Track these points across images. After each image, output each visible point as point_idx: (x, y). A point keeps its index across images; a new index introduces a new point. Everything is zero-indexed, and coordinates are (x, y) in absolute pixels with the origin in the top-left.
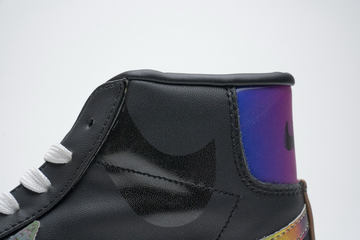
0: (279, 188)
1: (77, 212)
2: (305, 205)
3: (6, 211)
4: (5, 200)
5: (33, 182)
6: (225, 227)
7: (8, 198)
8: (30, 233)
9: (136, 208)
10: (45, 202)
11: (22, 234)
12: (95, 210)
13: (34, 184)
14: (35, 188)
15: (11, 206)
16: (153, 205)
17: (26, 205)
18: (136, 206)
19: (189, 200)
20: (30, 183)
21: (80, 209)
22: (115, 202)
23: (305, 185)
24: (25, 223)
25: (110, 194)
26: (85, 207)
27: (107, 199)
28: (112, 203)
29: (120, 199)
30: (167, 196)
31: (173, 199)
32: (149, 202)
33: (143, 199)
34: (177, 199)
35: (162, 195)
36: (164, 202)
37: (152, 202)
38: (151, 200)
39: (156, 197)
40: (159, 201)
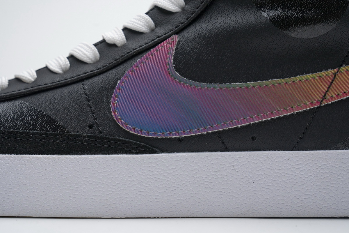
1: (214, 25)
3: (143, 29)
4: (141, 19)
5: (168, 3)
7: (144, 18)
8: (170, 45)
9: (273, 20)
10: (182, 19)
11: (163, 47)
12: (232, 23)
13: (169, 4)
14: (170, 7)
15: (147, 25)
16: (290, 16)
17: (162, 23)
18: (272, 18)
19: (325, 11)
20: (165, 3)
21: (217, 22)
22: (252, 15)
24: (164, 37)
25: (246, 9)
26: (222, 21)
27: (243, 14)
28: (248, 17)
29: (255, 13)
30: (303, 8)
31: (309, 10)
32: (285, 14)
33: (279, 12)
34: (313, 11)
35: (297, 8)
36: (301, 14)
37: (288, 14)
38: (287, 12)
39: (292, 9)
40: (295, 13)
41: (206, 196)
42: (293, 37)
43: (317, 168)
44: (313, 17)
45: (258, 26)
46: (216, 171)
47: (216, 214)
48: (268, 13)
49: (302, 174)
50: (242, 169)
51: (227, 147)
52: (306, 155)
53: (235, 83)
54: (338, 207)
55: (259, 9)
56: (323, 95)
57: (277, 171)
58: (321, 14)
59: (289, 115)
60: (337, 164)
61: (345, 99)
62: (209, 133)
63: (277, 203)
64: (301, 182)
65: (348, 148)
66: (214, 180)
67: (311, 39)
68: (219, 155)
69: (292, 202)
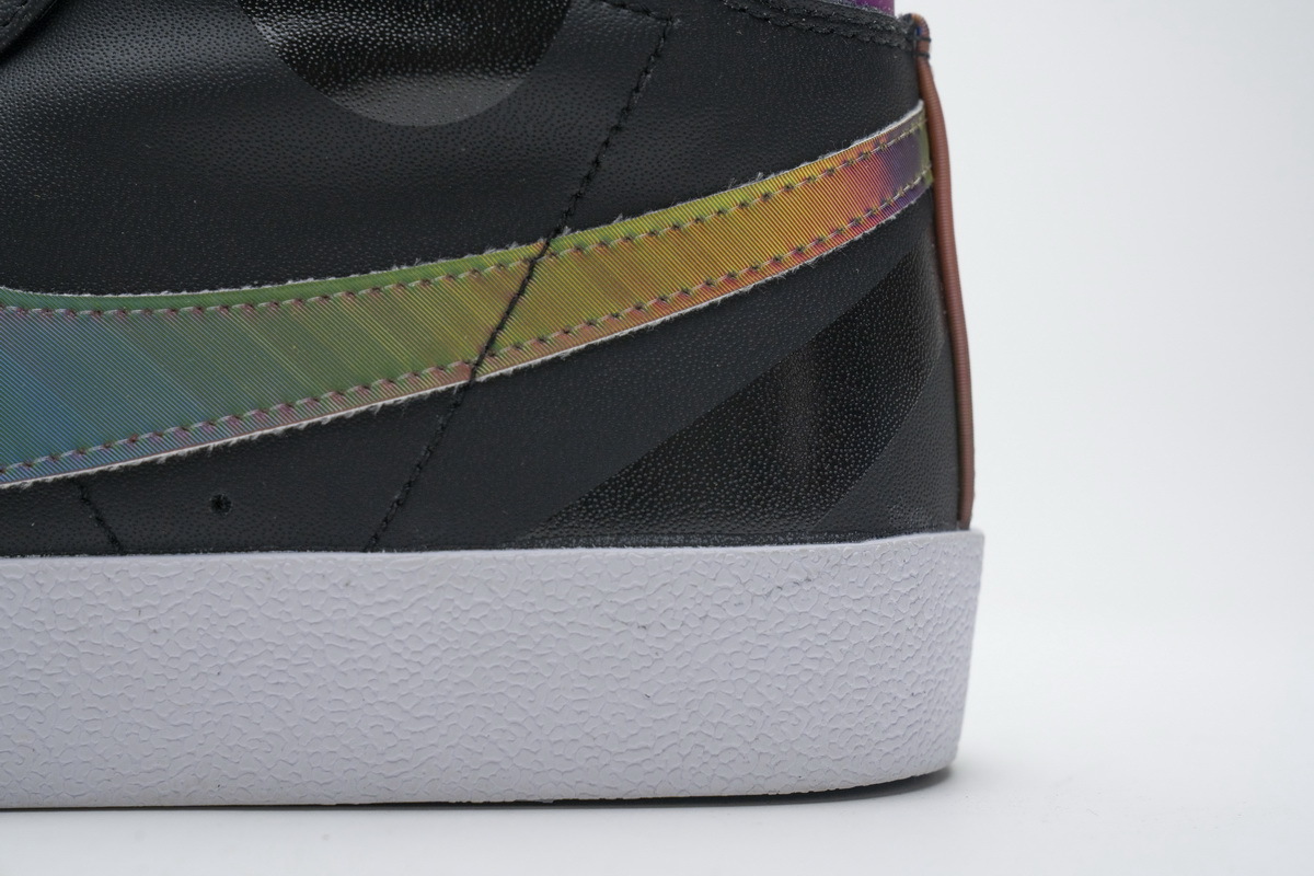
0: (820, 9)
1: (78, 70)
2: (921, 103)
6: (618, 128)
9: (294, 53)
12: (143, 63)
16: (356, 41)
18: (292, 48)
21: (88, 59)
22: (220, 35)
23: (924, 33)
25: (203, 10)
26: (110, 54)
27: (191, 27)
28: (207, 39)
29: (236, 24)
30: (407, 9)
31: (428, 20)
32: (340, 31)
33: (320, 23)
34: (441, 21)
35: (386, 9)
36: (397, 32)
37: (350, 30)
38: (348, 24)
39: (366, 15)
40: (378, 28)
41: (31, 727)
42: (371, 120)
43: (456, 616)
44: (442, 45)
45: (237, 75)
46: (73, 628)
47: (74, 797)
48: (278, 27)
49: (400, 641)
50: (172, 621)
51: (119, 538)
52: (412, 568)
53: (153, 292)
54: (539, 762)
55: (249, 12)
56: (483, 340)
57: (306, 630)
58: (469, 34)
59: (357, 416)
60: (532, 601)
61: (567, 358)
62: (44, 484)
63: (311, 751)
64: (399, 669)
65: (574, 541)
66: (63, 665)
67: (442, 128)
68: (81, 570)
69: (366, 746)
